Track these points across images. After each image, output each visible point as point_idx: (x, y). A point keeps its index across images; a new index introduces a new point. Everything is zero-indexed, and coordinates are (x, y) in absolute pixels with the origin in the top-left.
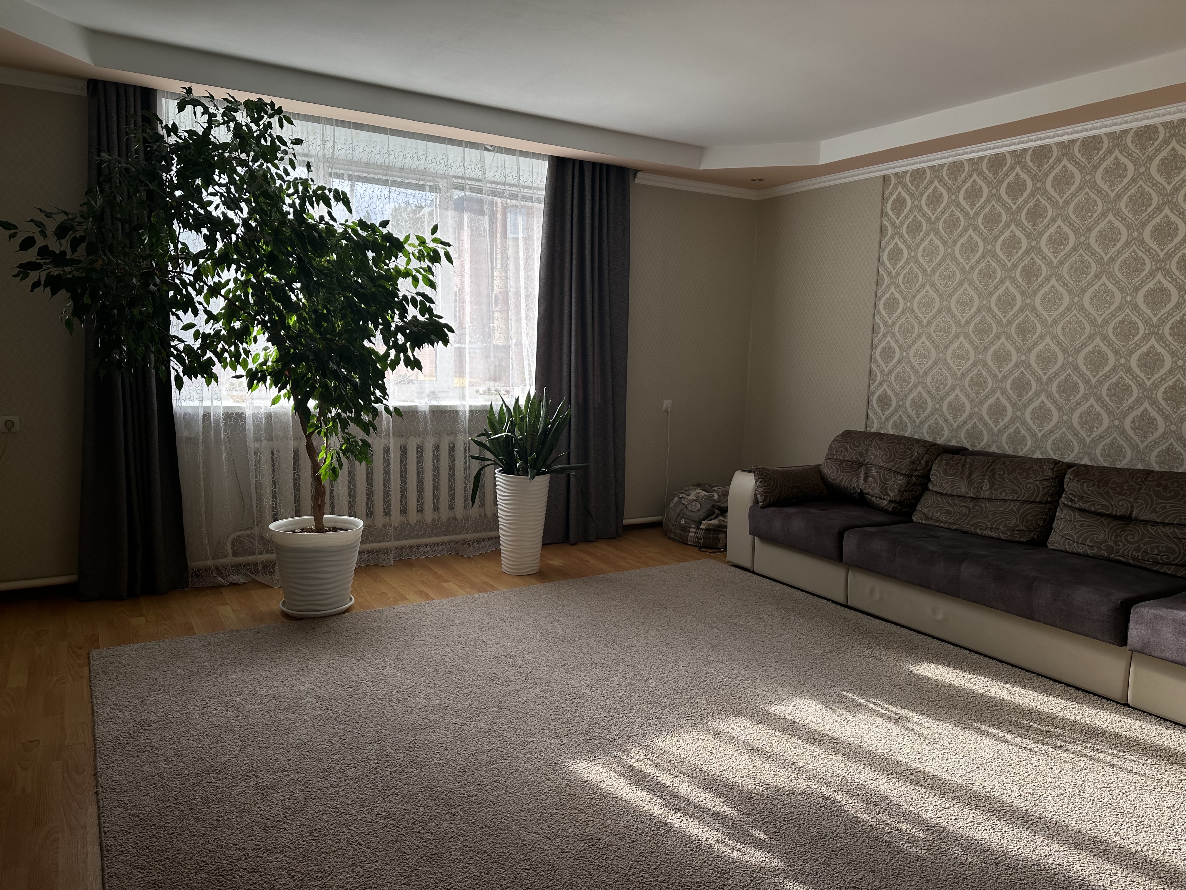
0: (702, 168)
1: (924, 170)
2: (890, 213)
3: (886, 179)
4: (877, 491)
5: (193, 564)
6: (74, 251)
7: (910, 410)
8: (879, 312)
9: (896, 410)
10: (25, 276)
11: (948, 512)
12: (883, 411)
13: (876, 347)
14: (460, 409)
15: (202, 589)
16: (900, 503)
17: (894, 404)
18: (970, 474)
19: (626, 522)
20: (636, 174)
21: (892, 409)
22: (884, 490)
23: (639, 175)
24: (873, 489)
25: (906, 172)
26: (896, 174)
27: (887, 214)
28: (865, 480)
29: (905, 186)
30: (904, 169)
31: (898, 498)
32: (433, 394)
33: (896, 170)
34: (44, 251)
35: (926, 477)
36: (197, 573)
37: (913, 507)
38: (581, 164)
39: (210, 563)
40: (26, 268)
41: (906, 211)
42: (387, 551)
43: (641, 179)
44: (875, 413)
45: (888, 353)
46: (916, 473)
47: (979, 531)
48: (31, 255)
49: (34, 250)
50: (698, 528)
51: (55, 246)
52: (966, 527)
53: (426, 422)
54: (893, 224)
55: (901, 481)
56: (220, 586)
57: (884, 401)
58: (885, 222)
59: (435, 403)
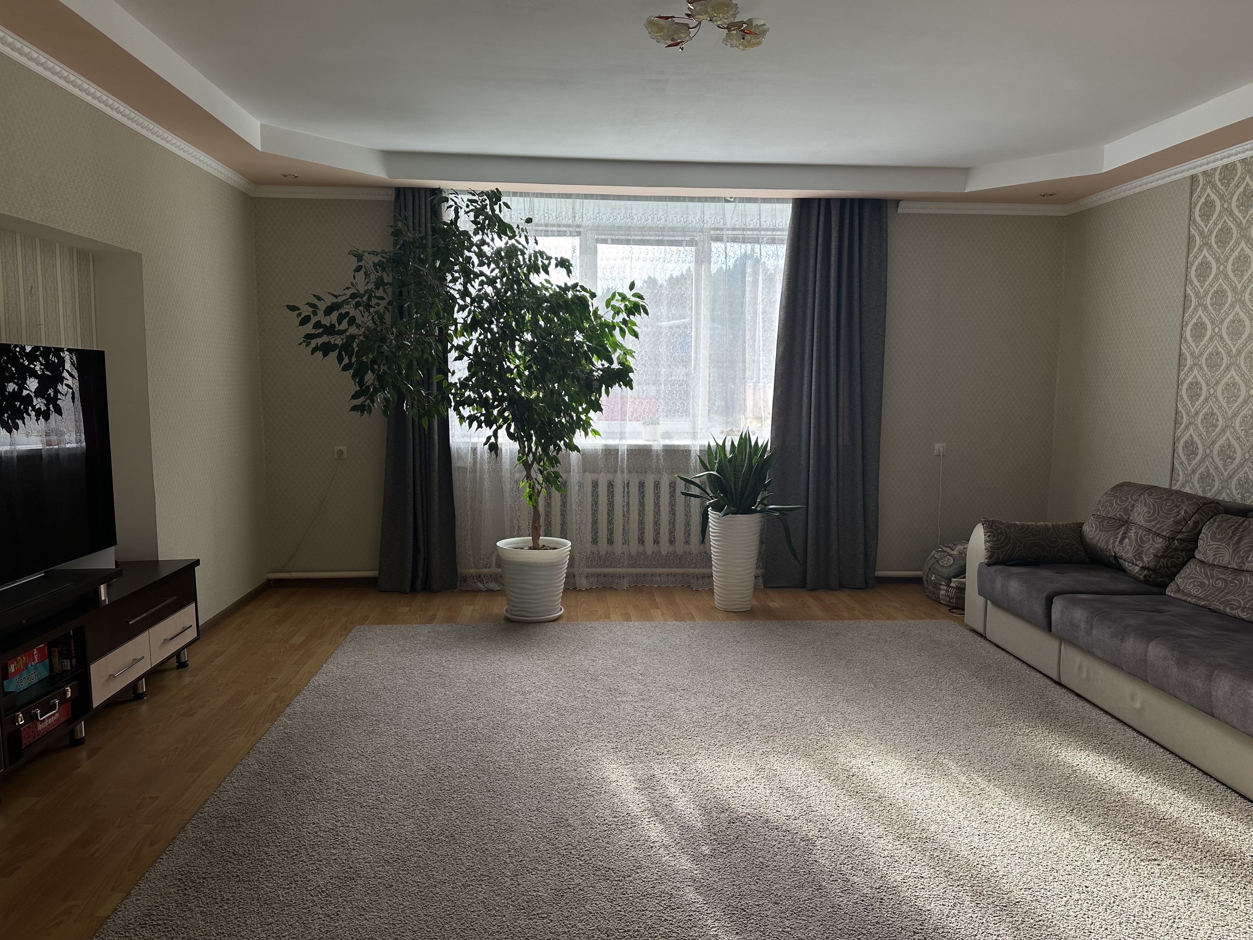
0: (968, 190)
1: (1233, 165)
2: (1198, 220)
3: (1193, 179)
4: (1130, 555)
5: (462, 570)
6: (340, 323)
7: (1217, 460)
8: (1186, 340)
9: (1203, 460)
10: (308, 344)
11: (1202, 585)
12: (1189, 460)
13: (1182, 382)
14: (692, 449)
15: (468, 591)
16: (1154, 570)
17: (1200, 451)
18: (1240, 540)
19: (878, 573)
20: (898, 204)
21: (1198, 458)
22: (1138, 554)
23: (902, 204)
24: (1127, 552)
25: (1215, 169)
26: (1204, 173)
27: (1195, 221)
28: (1121, 542)
29: (1214, 186)
30: (1212, 166)
31: (1152, 565)
32: (667, 435)
33: (1204, 168)
34: (318, 325)
35: (1193, 541)
36: (464, 579)
37: (1172, 577)
38: (828, 201)
39: (472, 571)
40: (309, 337)
41: (1215, 215)
42: (621, 576)
43: (903, 209)
44: (1181, 463)
45: (1195, 389)
46: (1179, 536)
47: (1228, 610)
48: (308, 328)
49: (311, 324)
50: (948, 586)
51: (326, 321)
52: (1216, 605)
53: (658, 460)
54: (1201, 234)
55: (1159, 543)
56: (480, 591)
57: (1191, 448)
58: (1193, 232)
59: (668, 442)
